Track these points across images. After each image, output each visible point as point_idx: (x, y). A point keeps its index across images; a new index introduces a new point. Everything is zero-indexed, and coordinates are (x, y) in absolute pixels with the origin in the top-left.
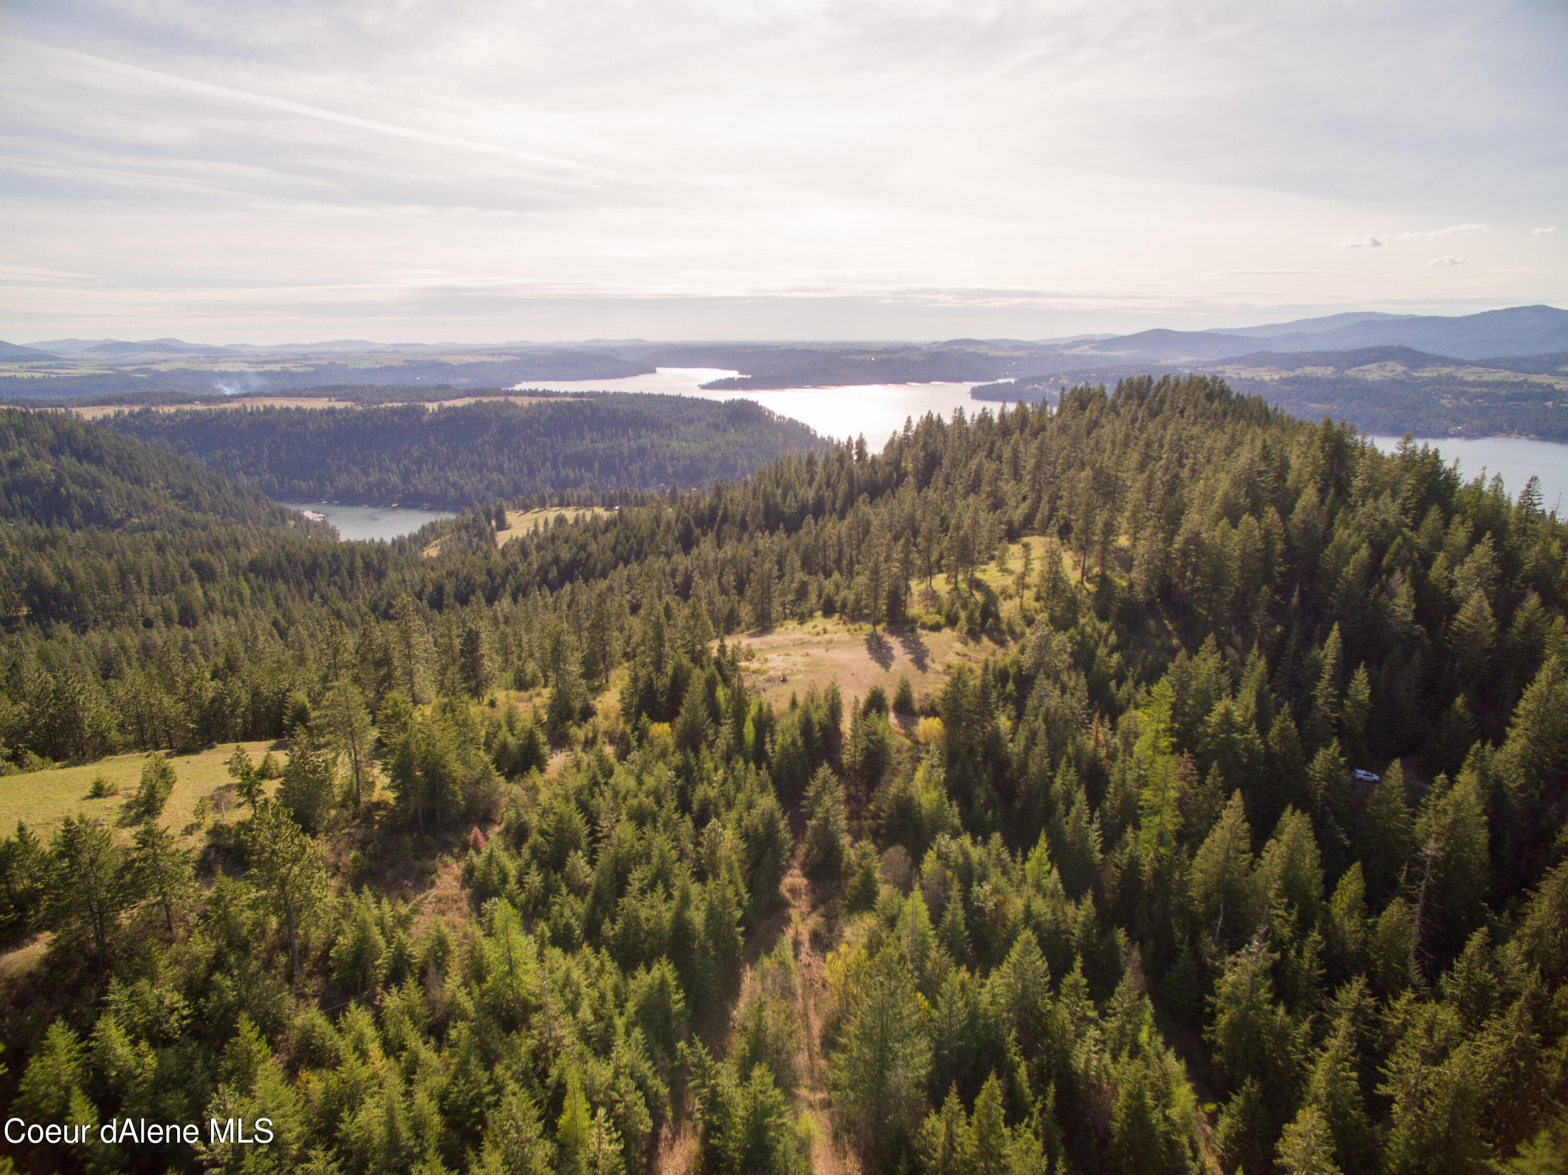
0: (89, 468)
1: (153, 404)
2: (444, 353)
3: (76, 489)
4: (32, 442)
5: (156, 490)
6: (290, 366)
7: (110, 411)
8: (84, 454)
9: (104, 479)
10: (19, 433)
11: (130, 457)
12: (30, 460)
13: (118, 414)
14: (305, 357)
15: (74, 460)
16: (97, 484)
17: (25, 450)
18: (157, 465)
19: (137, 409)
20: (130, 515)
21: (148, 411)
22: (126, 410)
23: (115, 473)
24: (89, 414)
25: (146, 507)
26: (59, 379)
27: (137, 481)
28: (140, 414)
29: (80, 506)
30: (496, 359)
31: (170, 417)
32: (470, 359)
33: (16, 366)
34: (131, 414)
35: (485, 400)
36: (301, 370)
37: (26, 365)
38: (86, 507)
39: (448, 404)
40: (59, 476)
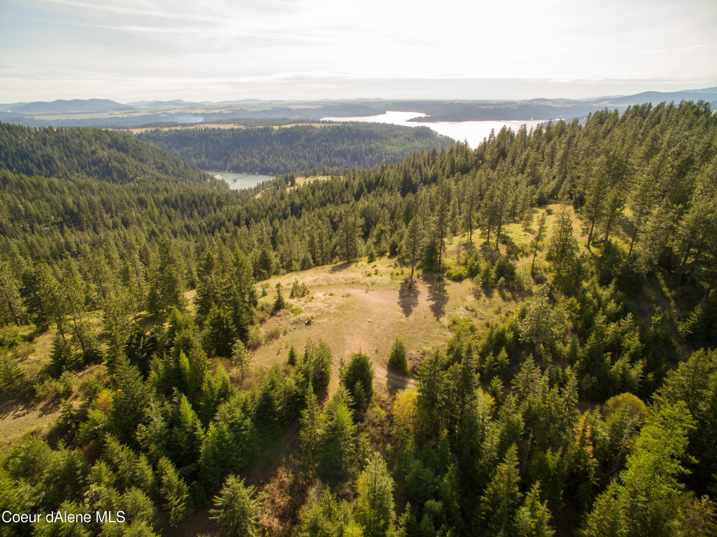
0: (123, 155)
1: (161, 127)
2: (290, 104)
3: (115, 164)
4: (101, 142)
5: (149, 164)
6: (223, 110)
7: (143, 130)
8: (122, 148)
9: (127, 159)
10: (97, 139)
11: (140, 150)
12: (100, 150)
13: (146, 131)
14: (231, 106)
15: (116, 151)
16: (125, 162)
17: (97, 146)
18: (151, 153)
19: (154, 129)
20: (137, 176)
21: (158, 130)
22: (149, 130)
23: (133, 157)
24: (136, 132)
25: (144, 172)
26: (132, 117)
27: (141, 160)
28: (155, 131)
29: (117, 171)
30: (313, 107)
31: (166, 133)
32: (301, 107)
33: (119, 113)
34: (151, 132)
35: (300, 125)
36: (227, 112)
37: (122, 112)
38: (119, 172)
39: (283, 127)
40: (110, 158)
